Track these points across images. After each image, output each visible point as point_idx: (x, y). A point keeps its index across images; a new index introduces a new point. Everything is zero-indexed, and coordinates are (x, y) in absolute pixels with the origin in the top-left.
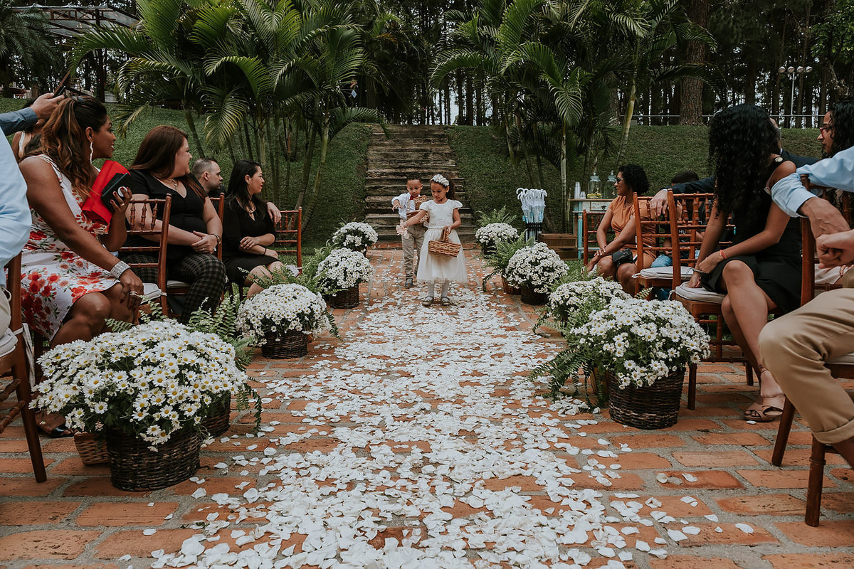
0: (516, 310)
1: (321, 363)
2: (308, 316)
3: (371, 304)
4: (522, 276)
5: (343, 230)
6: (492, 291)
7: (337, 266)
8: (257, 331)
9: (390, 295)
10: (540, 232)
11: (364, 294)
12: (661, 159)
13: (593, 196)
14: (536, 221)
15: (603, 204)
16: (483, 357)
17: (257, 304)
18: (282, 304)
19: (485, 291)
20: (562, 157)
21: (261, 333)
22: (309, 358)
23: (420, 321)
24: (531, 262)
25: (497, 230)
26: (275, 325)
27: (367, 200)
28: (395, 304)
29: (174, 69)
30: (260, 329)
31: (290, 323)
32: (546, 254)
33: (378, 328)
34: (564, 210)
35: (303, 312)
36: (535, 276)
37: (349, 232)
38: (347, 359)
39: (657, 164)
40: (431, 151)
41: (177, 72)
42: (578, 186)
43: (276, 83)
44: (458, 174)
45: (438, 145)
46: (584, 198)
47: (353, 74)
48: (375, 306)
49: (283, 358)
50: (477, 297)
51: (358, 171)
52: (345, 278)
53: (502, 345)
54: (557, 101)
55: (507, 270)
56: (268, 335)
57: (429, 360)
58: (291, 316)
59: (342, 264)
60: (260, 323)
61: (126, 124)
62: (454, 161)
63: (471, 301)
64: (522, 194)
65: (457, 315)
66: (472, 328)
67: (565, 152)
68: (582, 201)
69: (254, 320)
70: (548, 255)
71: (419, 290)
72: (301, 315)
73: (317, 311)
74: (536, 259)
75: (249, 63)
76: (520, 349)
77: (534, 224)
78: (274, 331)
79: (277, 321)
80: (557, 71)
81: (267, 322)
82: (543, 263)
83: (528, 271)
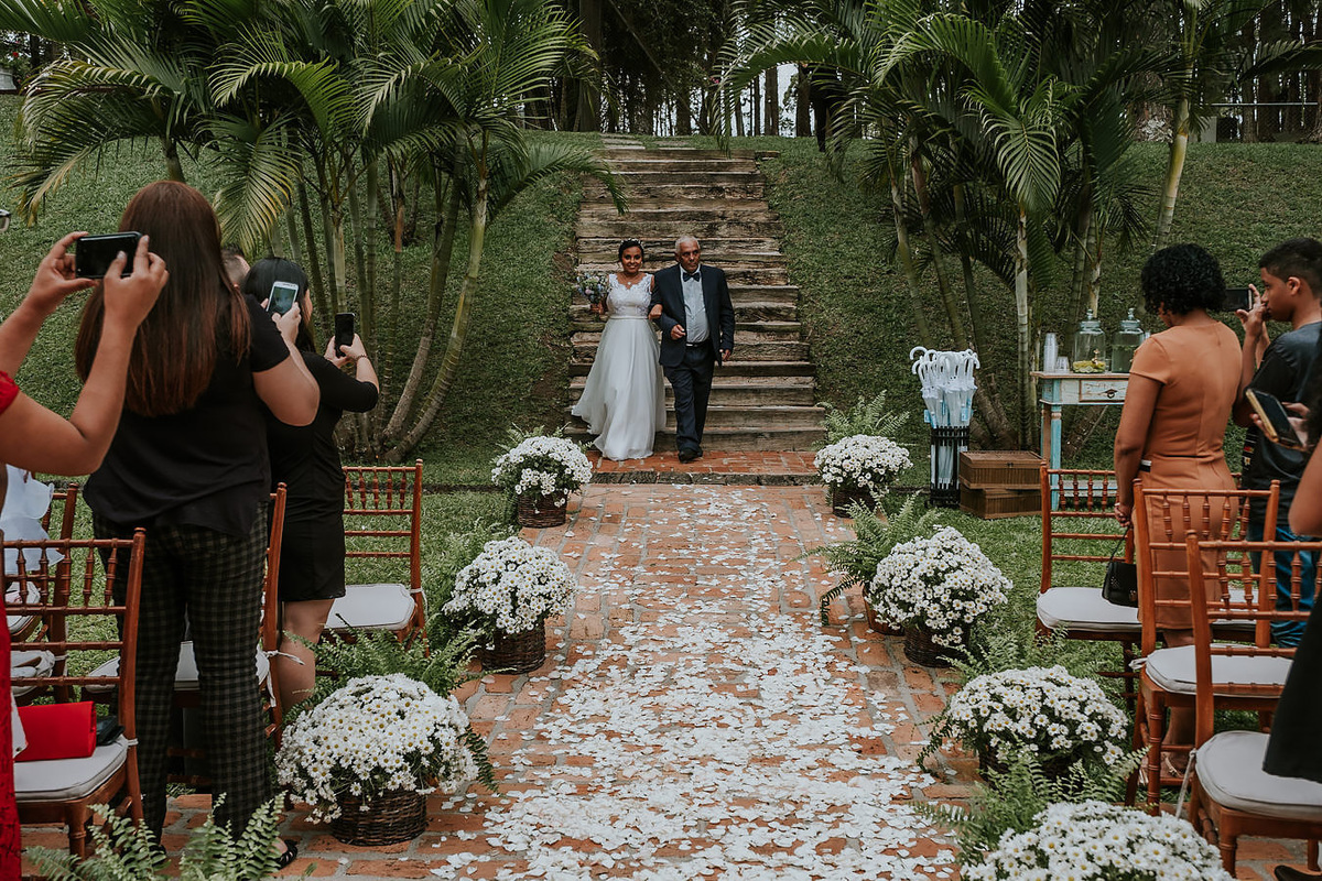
0: (891, 681)
1: (455, 860)
2: (429, 757)
3: (571, 659)
4: (905, 606)
5: (515, 456)
6: (840, 623)
7: (496, 582)
8: (322, 793)
9: (613, 634)
10: (963, 449)
11: (558, 632)
12: (1263, 233)
13: (1084, 367)
14: (955, 423)
15: (1109, 385)
16: (798, 851)
17: (320, 731)
18: (374, 733)
19: (826, 624)
20: (1018, 266)
21: (329, 794)
22: (430, 841)
23: (677, 717)
24: (924, 578)
25: (861, 453)
26: (359, 781)
27: (574, 339)
28: (622, 663)
29: (148, 82)
30: (327, 786)
31: (390, 775)
32: (957, 558)
33: (584, 737)
34: (1023, 385)
35: (418, 750)
36: (933, 610)
37: (529, 462)
38: (510, 848)
39: (1254, 247)
40: (723, 217)
41: (154, 88)
42: (1052, 343)
43: (368, 121)
44: (784, 275)
45: (742, 201)
46: (1065, 372)
47: (542, 82)
48: (580, 666)
49: (374, 844)
50: (808, 643)
51: (556, 270)
52: (513, 611)
53: (845, 807)
54: (1001, 155)
55: (873, 587)
56: (344, 798)
57: (684, 856)
58: (392, 761)
59: (509, 579)
60: (329, 776)
61: (38, 196)
62: (776, 242)
63: (792, 652)
64: (923, 361)
65: (758, 697)
66: (785, 742)
67: (1025, 255)
68: (1060, 379)
69: (315, 770)
70: (964, 561)
71: (678, 621)
72: (412, 758)
73: (447, 744)
74: (937, 571)
75: (309, 75)
76: (883, 823)
77: (951, 430)
78: (357, 793)
79: (363, 772)
80: (1004, 76)
81: (341, 774)
82: (952, 581)
83: (918, 596)
